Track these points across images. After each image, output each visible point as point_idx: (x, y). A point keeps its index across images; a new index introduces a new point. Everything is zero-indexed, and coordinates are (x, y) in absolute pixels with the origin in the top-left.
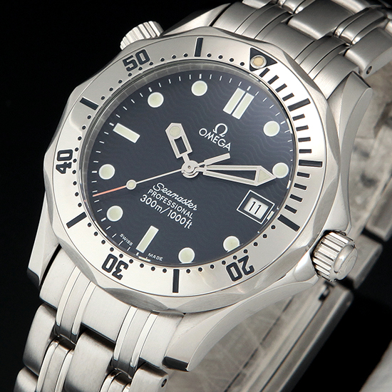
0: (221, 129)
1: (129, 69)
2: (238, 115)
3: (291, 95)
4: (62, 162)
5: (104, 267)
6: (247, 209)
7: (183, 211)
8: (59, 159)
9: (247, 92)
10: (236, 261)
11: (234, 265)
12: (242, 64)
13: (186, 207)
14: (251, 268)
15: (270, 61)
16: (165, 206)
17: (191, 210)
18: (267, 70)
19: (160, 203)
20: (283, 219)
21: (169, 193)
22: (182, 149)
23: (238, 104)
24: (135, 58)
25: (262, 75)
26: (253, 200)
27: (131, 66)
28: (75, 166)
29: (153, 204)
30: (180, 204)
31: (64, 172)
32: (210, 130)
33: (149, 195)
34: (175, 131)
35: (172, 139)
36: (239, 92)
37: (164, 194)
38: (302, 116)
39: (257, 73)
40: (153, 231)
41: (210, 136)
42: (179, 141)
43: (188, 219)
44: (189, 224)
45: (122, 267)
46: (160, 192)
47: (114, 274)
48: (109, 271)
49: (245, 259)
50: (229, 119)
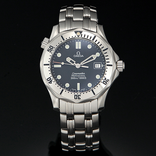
0: (78, 53)
1: (50, 52)
2: (80, 48)
3: (91, 37)
4: (49, 81)
5: (75, 99)
6: (96, 67)
7: (82, 76)
8: (48, 81)
9: (78, 42)
10: (104, 80)
11: (104, 81)
12: (75, 36)
13: (82, 75)
14: (108, 80)
15: (81, 32)
16: (77, 77)
17: (84, 75)
18: (82, 35)
19: (76, 77)
20: (108, 65)
21: (76, 74)
22: (73, 63)
23: (78, 45)
24: (50, 49)
25: (81, 36)
26: (96, 65)
27: (50, 51)
28: (53, 80)
29: (74, 78)
30: (80, 75)
31: (51, 83)
32: (76, 55)
33: (72, 77)
34: (69, 59)
35: (69, 62)
36: (77, 43)
37: (76, 75)
38: (97, 40)
39: (80, 36)
40: (78, 84)
41: (77, 56)
42: (71, 61)
43: (84, 77)
44: (86, 78)
45: (79, 96)
46: (74, 75)
47: (78, 99)
48: (77, 99)
49: (105, 79)
50: (78, 50)
